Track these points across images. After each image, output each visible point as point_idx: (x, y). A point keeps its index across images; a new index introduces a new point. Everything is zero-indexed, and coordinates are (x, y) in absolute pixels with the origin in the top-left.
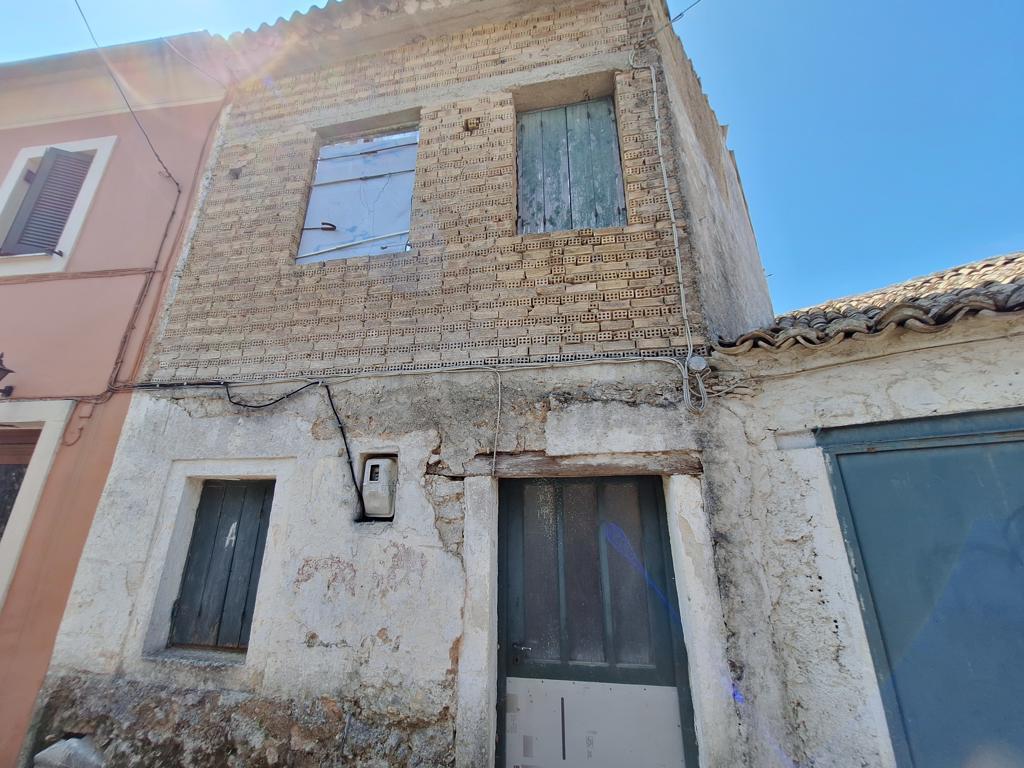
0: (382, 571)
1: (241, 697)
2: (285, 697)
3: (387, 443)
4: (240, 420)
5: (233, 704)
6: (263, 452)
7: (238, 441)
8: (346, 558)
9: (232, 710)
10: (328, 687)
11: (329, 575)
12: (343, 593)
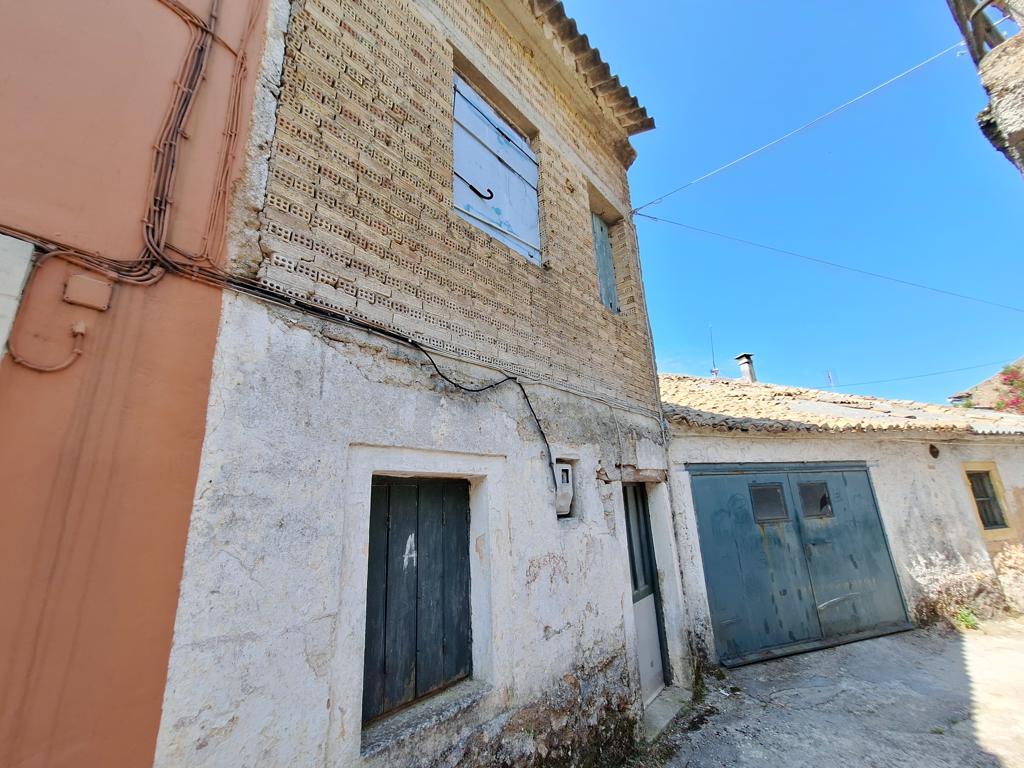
0: (582, 558)
1: (503, 719)
2: (539, 695)
3: (572, 451)
4: (443, 401)
5: (499, 731)
6: (474, 446)
7: (444, 428)
8: (558, 553)
9: (499, 737)
10: (564, 667)
11: (550, 571)
12: (562, 584)
